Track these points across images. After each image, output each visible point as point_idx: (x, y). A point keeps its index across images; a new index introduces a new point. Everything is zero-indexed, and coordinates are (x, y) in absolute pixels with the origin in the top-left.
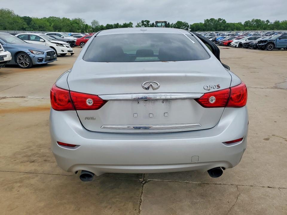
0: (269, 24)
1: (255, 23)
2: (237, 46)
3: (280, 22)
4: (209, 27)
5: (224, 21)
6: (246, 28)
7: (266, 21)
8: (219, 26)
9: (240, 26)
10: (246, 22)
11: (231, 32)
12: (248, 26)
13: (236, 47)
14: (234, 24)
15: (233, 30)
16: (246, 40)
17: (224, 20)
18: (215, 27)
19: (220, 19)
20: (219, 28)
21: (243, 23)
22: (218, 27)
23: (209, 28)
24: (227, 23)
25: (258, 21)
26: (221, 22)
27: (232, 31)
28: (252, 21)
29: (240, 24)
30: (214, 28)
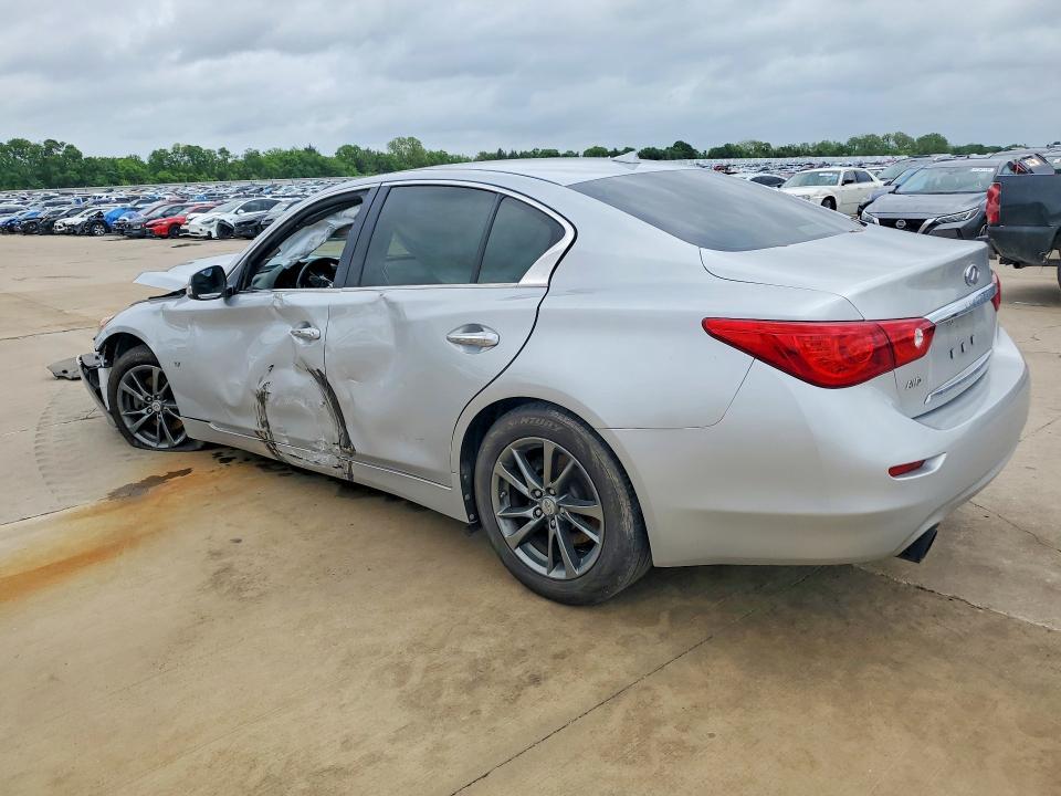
0: (230, 161)
1: (186, 158)
2: (214, 235)
3: (261, 153)
4: (12, 171)
5: (73, 153)
6: (161, 174)
7: (217, 151)
8: (54, 169)
9: (136, 167)
10: (155, 154)
11: (111, 191)
12: (164, 168)
13: (209, 237)
14: (113, 162)
15: (116, 184)
16: (236, 213)
17: (71, 147)
18: (39, 172)
19: (51, 144)
20: (60, 175)
21: (145, 159)
22: (55, 174)
23: (13, 177)
24: (85, 156)
25: (191, 151)
26: (60, 153)
27: (116, 188)
28: (176, 150)
29: (135, 160)
30: (39, 177)
